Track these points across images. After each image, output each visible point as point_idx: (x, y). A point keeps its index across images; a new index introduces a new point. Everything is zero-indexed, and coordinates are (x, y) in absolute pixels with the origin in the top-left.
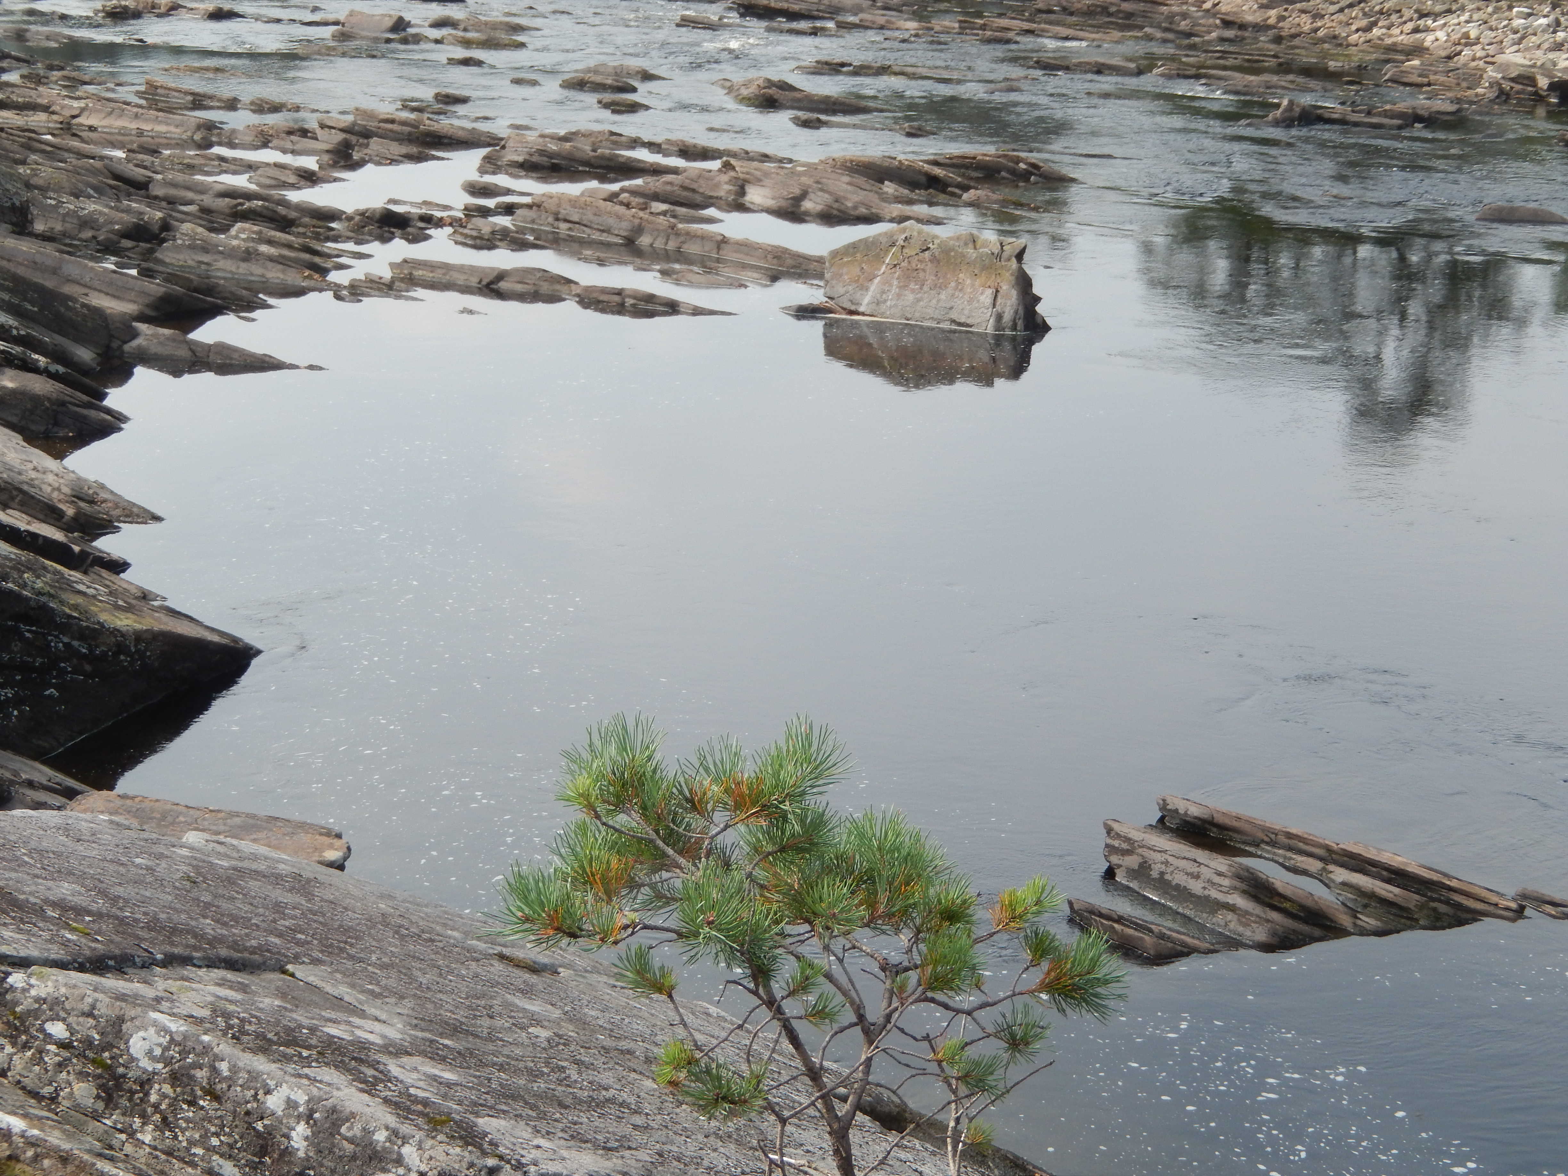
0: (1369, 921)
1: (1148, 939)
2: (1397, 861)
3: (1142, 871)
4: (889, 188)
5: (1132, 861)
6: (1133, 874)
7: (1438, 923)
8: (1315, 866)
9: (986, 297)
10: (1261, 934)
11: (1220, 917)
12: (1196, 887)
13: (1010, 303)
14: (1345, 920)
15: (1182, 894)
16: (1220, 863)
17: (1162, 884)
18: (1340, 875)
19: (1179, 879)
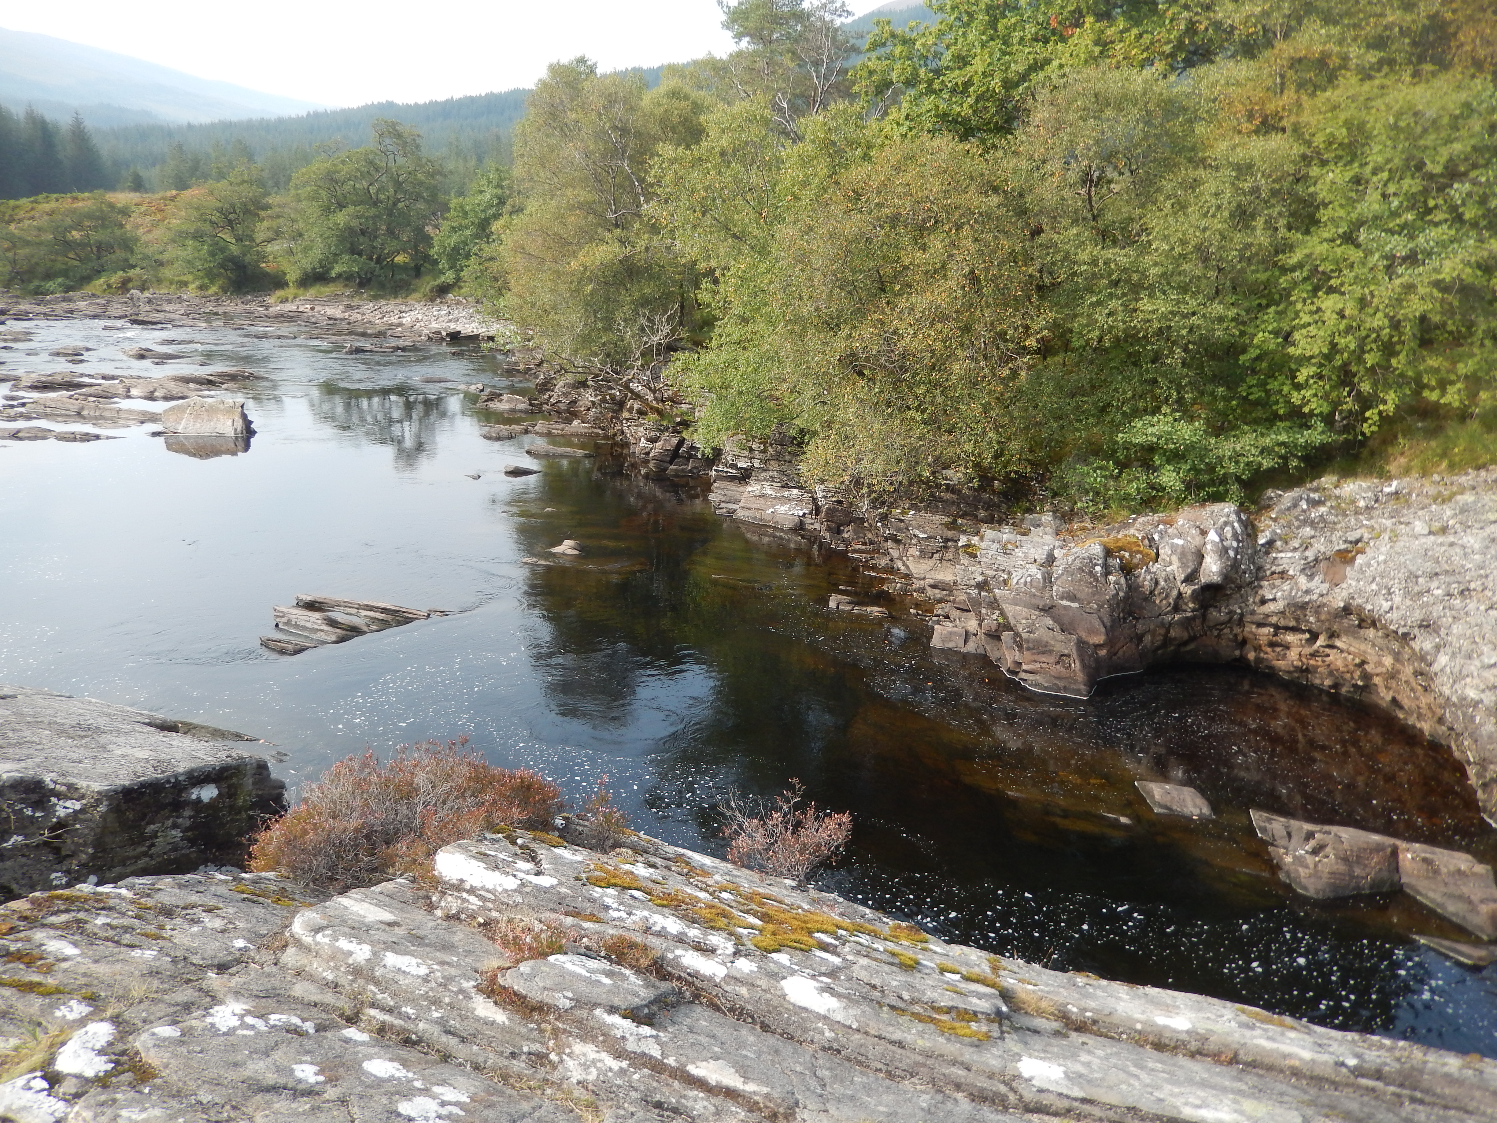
0: (375, 628)
1: (290, 647)
2: (383, 605)
3: (288, 623)
4: (191, 385)
5: (285, 620)
6: (286, 624)
7: (399, 624)
8: (354, 611)
9: (230, 423)
10: (334, 638)
11: (319, 634)
12: (309, 625)
13: (239, 424)
14: (366, 629)
15: (304, 628)
16: (317, 615)
17: (296, 626)
18: (364, 613)
19: (302, 623)
